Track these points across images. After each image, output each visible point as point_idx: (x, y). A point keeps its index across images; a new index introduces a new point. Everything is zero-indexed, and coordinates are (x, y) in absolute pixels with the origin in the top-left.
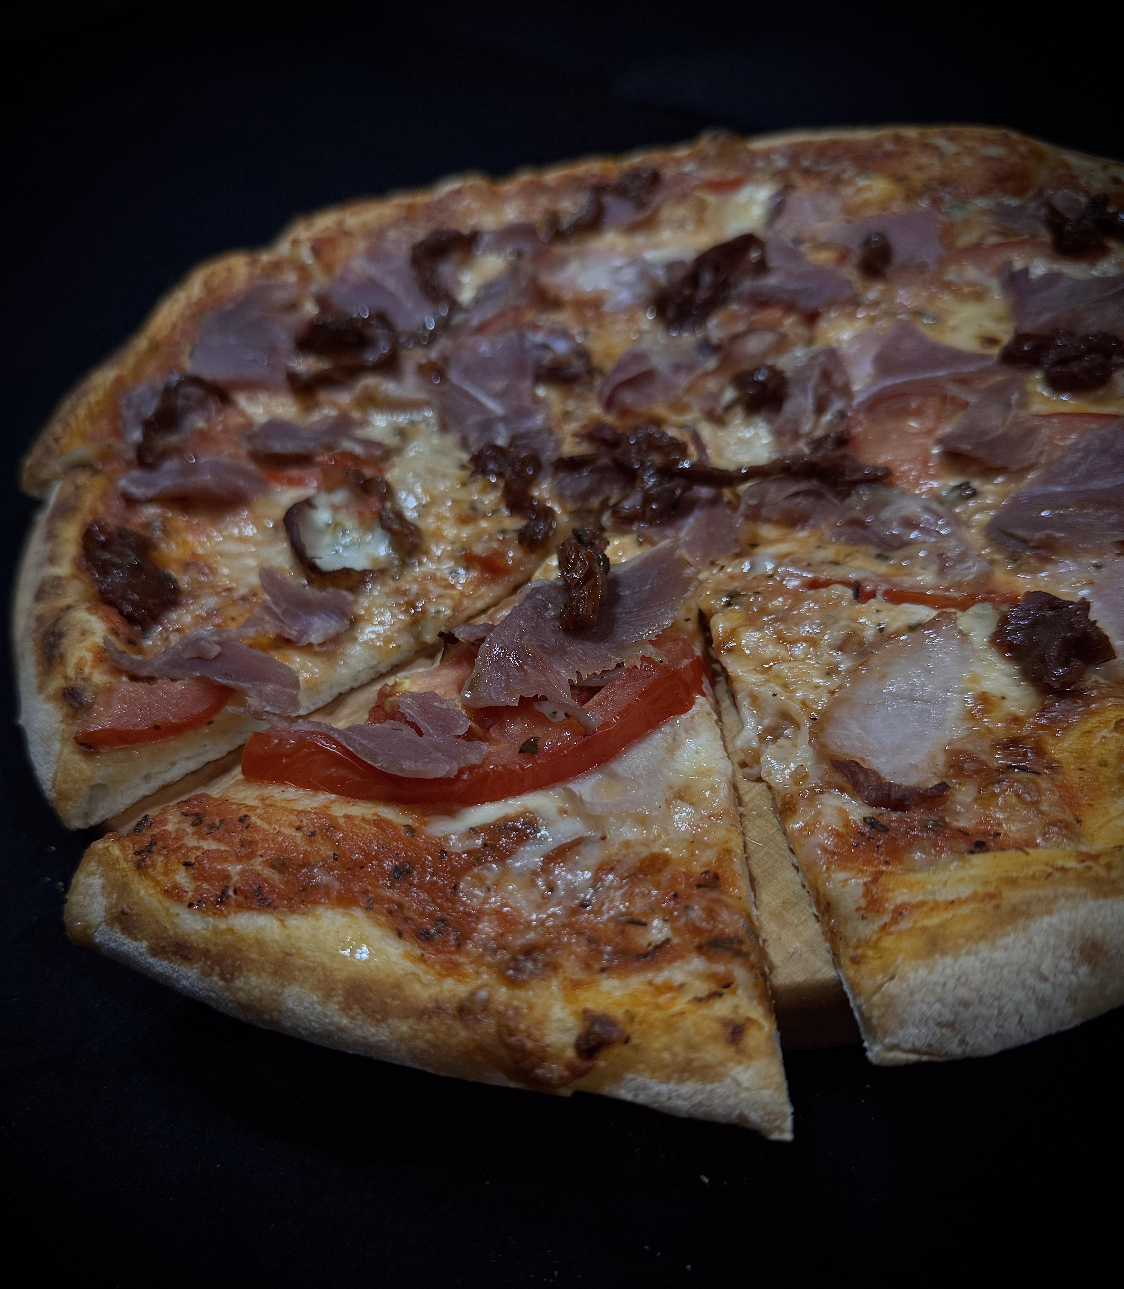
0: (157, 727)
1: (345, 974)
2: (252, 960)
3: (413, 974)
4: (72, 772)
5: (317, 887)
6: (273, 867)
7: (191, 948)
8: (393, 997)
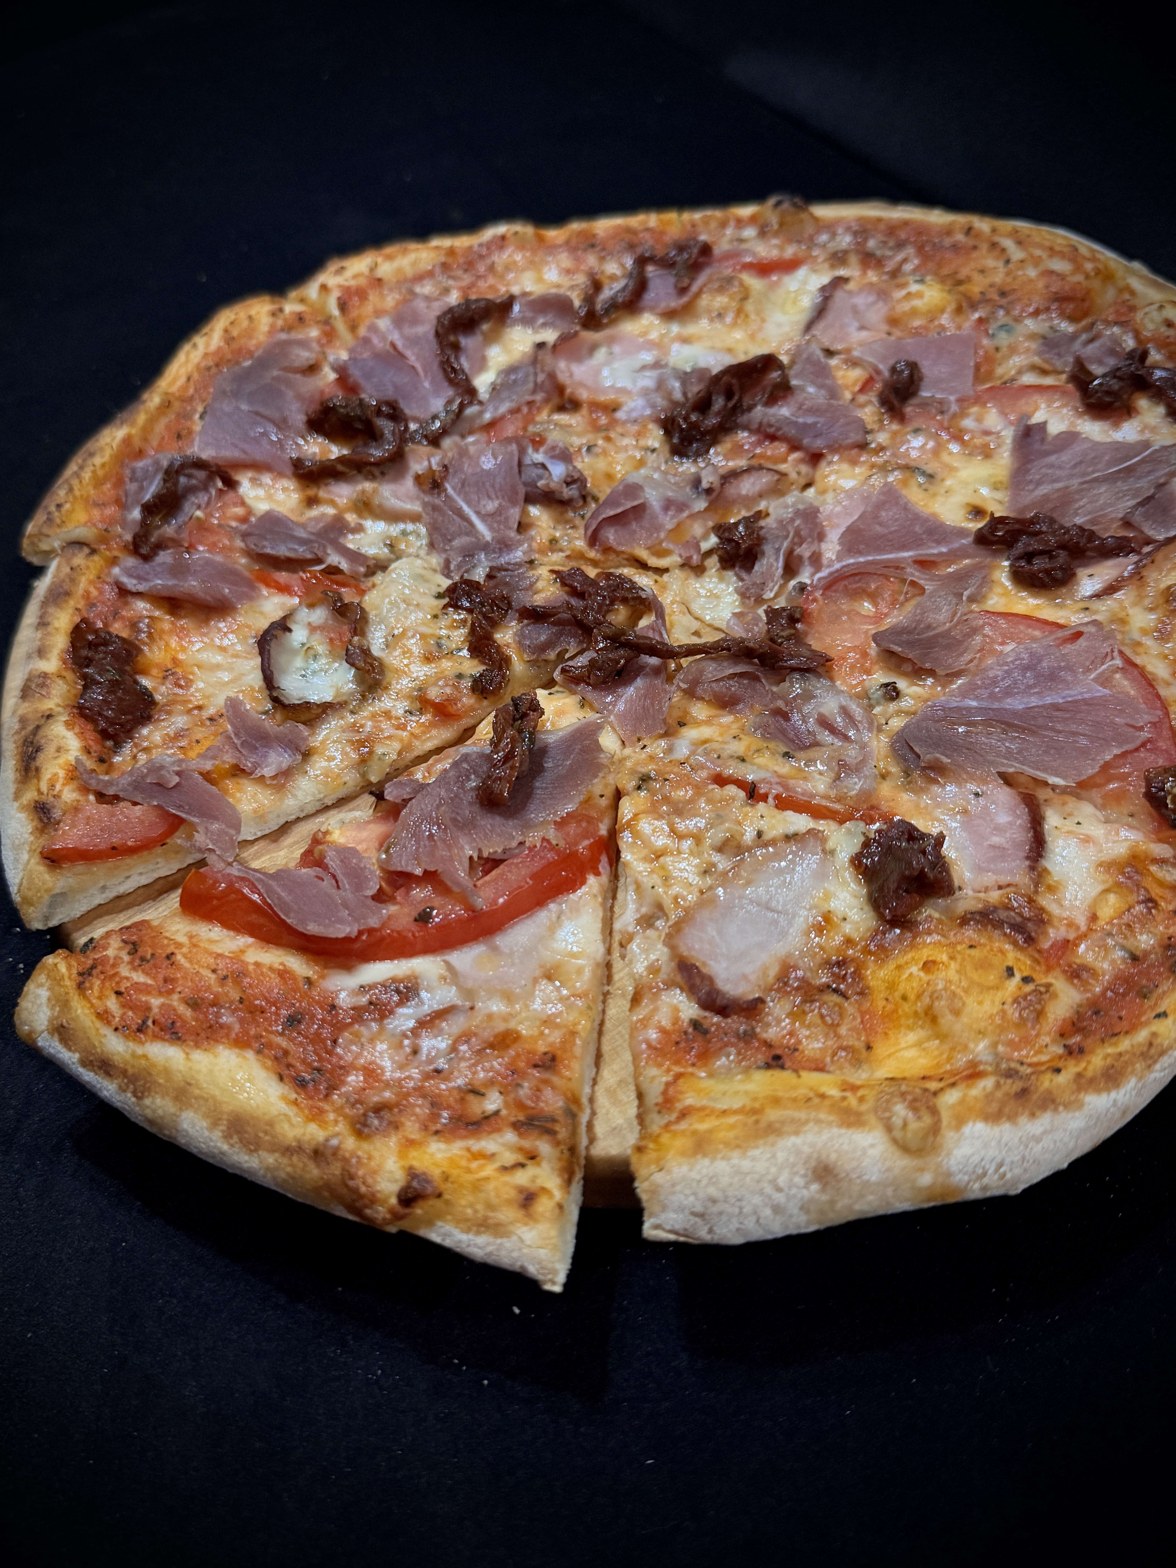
0: (114, 848)
1: (231, 1108)
2: (159, 1084)
3: (286, 1115)
4: (36, 881)
5: (222, 1026)
6: (188, 1004)
7: (114, 1066)
8: (266, 1133)
